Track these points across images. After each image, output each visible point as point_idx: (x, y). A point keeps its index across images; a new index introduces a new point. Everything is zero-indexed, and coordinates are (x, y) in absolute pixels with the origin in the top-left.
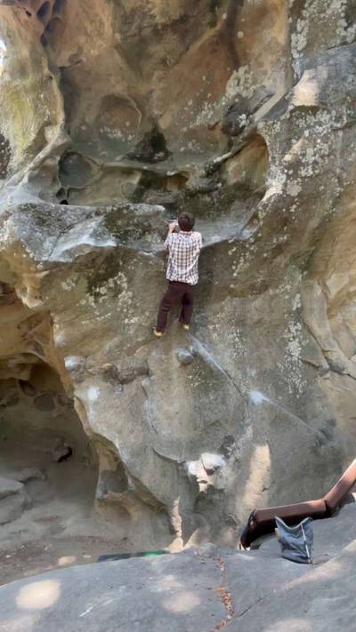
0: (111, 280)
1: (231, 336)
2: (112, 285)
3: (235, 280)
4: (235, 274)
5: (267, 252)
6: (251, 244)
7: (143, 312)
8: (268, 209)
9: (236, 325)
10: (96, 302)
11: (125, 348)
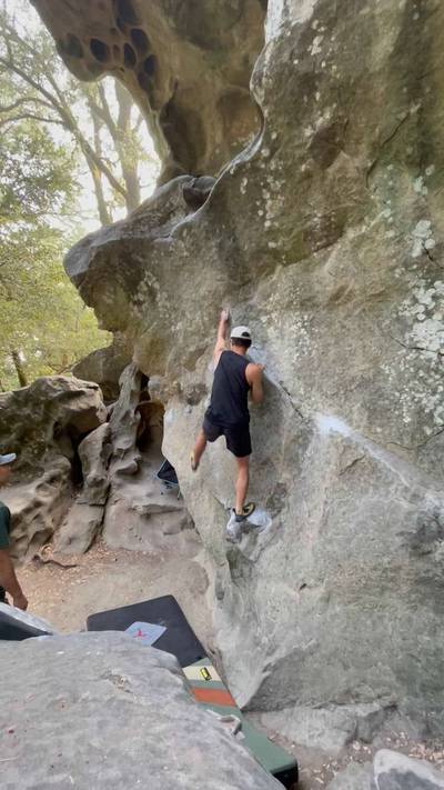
0: (142, 283)
1: (294, 328)
2: (145, 289)
3: (272, 234)
4: (267, 224)
5: (302, 160)
6: (267, 160)
7: (184, 314)
8: (264, 80)
9: (301, 309)
10: (141, 311)
11: (182, 362)
